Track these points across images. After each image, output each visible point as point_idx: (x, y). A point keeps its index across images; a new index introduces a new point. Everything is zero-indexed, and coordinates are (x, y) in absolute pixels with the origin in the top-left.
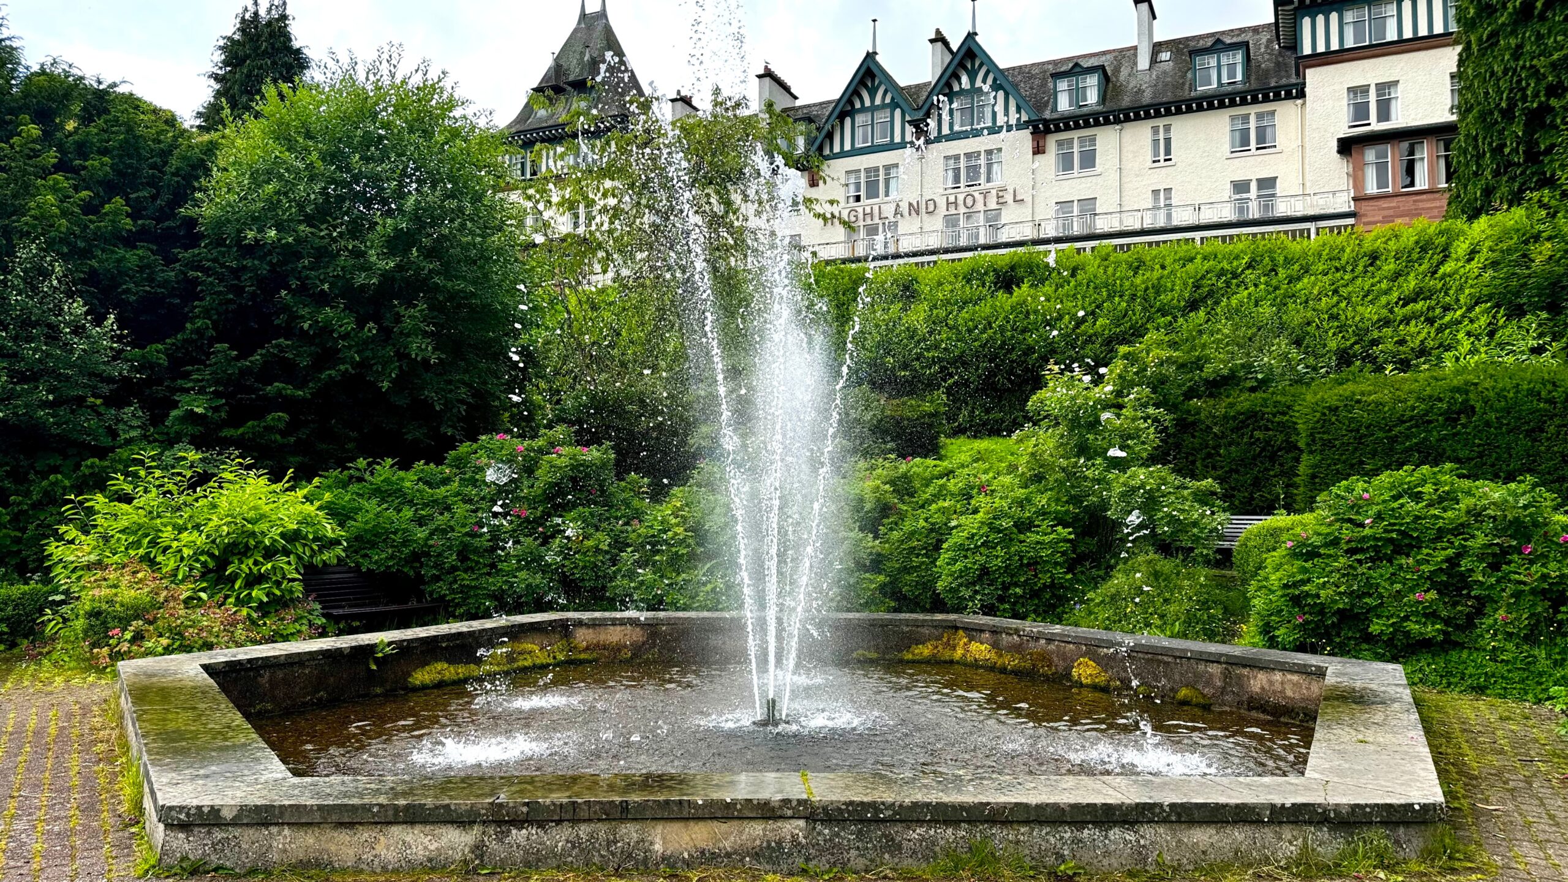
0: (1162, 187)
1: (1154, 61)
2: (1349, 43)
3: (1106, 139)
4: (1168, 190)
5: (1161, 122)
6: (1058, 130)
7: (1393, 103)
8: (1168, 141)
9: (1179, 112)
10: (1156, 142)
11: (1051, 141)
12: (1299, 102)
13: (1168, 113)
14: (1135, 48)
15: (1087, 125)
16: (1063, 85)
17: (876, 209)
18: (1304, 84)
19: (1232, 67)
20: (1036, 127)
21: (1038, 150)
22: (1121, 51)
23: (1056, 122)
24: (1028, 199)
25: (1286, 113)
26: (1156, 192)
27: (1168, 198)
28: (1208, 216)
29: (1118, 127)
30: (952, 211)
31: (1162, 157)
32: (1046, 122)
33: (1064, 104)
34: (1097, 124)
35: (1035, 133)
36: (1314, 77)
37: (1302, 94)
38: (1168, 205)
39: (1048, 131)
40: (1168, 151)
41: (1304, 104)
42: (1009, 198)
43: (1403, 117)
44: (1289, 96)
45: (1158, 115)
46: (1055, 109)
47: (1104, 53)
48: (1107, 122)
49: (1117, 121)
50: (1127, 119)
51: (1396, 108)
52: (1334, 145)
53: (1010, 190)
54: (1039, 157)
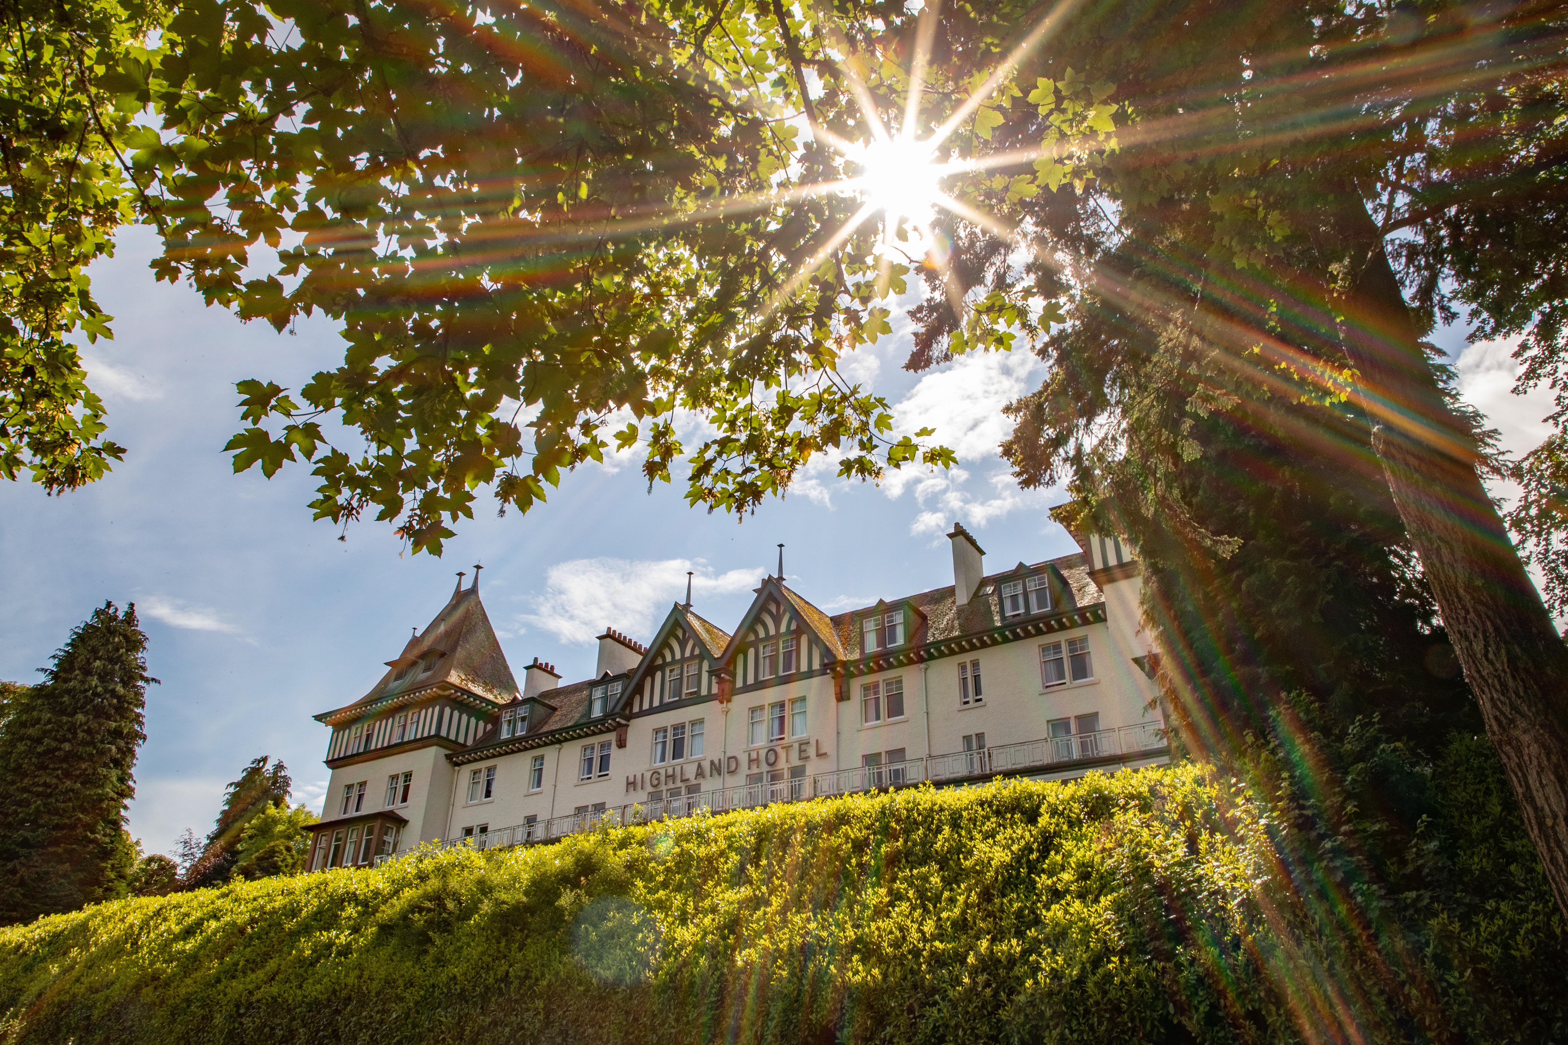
0: (973, 731)
1: (976, 595)
3: (913, 680)
4: (980, 736)
5: (967, 658)
6: (861, 674)
8: (977, 679)
9: (984, 644)
10: (965, 681)
11: (855, 687)
13: (974, 646)
15: (889, 664)
16: (867, 624)
17: (678, 769)
18: (1105, 602)
19: (1040, 593)
20: (835, 672)
21: (842, 696)
23: (864, 662)
24: (832, 752)
25: (1098, 638)
26: (967, 740)
27: (981, 745)
29: (923, 666)
30: (755, 770)
31: (970, 699)
34: (900, 664)
36: (1109, 594)
39: (850, 676)
40: (978, 690)
42: (812, 752)
44: (1098, 619)
45: (962, 649)
46: (862, 648)
48: (911, 662)
49: (922, 659)
50: (933, 656)
53: (813, 742)
54: (844, 705)
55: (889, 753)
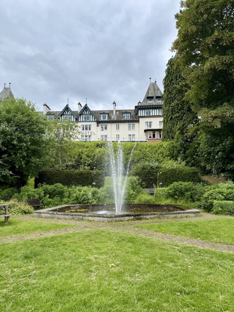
0: (118, 134)
1: (116, 113)
2: (146, 115)
3: (109, 125)
4: (119, 135)
5: (118, 124)
6: (101, 123)
7: (151, 125)
8: (119, 127)
9: (120, 122)
10: (117, 127)
11: (100, 125)
12: (138, 123)
13: (119, 122)
14: (113, 111)
15: (106, 123)
16: (102, 115)
18: (139, 120)
19: (128, 116)
20: (97, 122)
21: (98, 126)
22: (111, 111)
23: (101, 121)
24: (96, 134)
25: (136, 124)
26: (117, 135)
27: (119, 136)
28: (125, 140)
29: (111, 124)
31: (118, 129)
32: (99, 121)
33: (102, 119)
34: (107, 123)
35: (97, 123)
36: (140, 119)
37: (139, 122)
38: (119, 138)
39: (99, 123)
41: (139, 123)
42: (93, 133)
43: (153, 127)
44: (137, 122)
45: (117, 122)
46: (100, 119)
47: (108, 111)
48: (109, 123)
49: (111, 123)
50: (112, 122)
51: (152, 126)
52: (144, 131)
53: (93, 132)
54: (98, 127)
55: (105, 135)
